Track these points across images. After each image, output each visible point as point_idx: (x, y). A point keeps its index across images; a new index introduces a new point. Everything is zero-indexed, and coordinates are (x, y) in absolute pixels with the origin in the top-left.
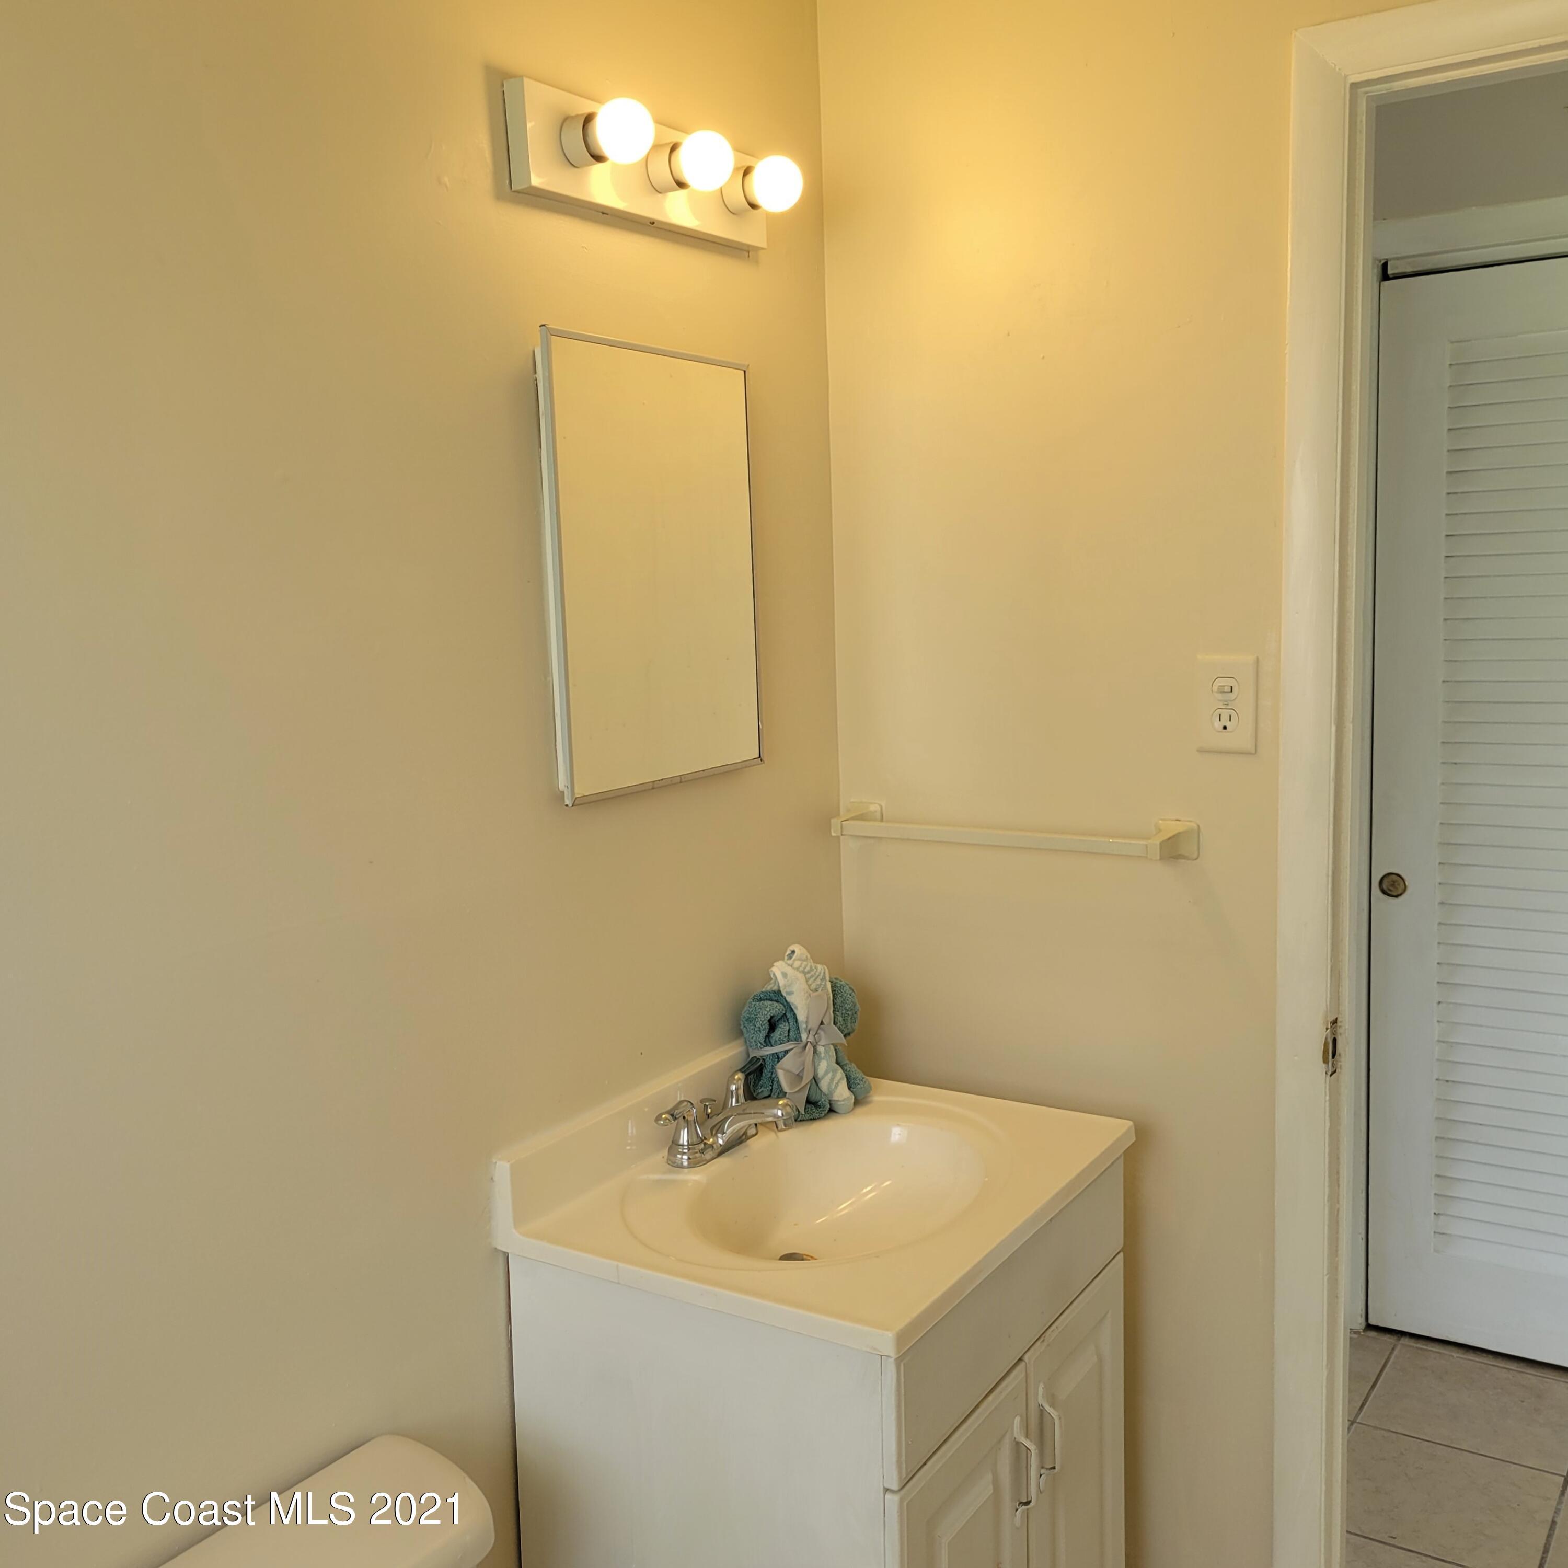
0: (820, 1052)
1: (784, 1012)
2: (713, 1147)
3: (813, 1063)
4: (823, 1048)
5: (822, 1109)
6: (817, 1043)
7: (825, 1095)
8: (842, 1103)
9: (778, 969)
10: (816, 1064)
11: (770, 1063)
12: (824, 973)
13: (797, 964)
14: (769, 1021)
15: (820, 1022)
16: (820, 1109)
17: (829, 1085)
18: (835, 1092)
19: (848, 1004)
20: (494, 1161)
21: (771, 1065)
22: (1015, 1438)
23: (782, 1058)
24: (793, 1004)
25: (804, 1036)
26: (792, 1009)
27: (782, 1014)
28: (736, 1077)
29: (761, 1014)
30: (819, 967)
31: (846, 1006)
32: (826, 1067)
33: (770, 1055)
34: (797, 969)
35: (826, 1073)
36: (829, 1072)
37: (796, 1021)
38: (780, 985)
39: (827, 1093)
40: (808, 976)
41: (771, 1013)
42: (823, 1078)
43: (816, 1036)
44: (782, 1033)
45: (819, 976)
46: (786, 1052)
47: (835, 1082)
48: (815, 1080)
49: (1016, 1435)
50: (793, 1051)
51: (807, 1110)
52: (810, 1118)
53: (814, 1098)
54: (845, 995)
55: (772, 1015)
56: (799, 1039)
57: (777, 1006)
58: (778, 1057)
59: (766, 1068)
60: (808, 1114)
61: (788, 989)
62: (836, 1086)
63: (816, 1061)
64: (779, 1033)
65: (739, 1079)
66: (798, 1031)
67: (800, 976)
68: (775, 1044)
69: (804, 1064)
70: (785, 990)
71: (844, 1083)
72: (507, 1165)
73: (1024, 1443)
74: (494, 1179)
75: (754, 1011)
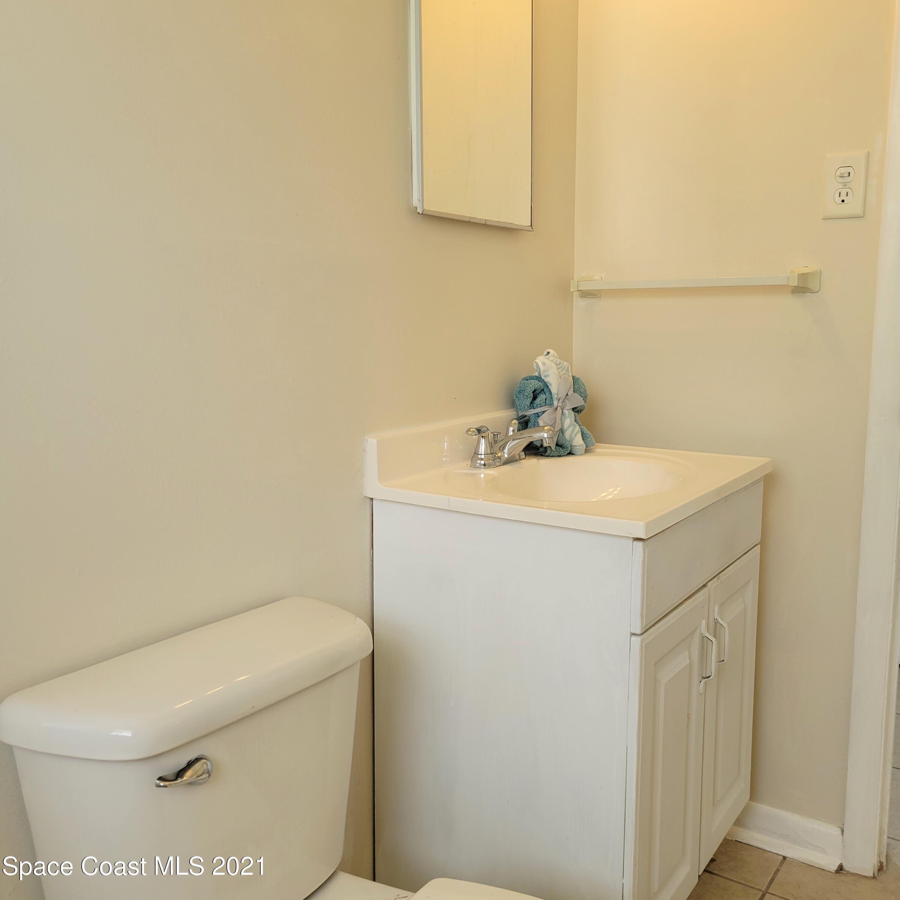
0: (565, 413)
1: (543, 388)
2: (501, 458)
3: (561, 419)
4: (568, 411)
5: (566, 449)
6: (564, 408)
7: (568, 441)
8: (578, 447)
9: (540, 360)
10: (563, 421)
11: (533, 419)
12: (568, 367)
13: (551, 358)
14: (534, 392)
15: (566, 395)
16: (565, 450)
17: (571, 436)
18: (574, 440)
19: (582, 390)
20: (366, 439)
21: (533, 420)
22: (702, 634)
23: (540, 416)
24: (549, 383)
25: (555, 403)
26: (548, 386)
27: (541, 389)
28: (513, 422)
29: (528, 387)
30: (565, 363)
31: (581, 390)
32: (569, 423)
33: (533, 414)
34: (552, 361)
35: (569, 427)
36: (571, 427)
37: (551, 393)
38: (541, 370)
39: (569, 440)
40: (559, 366)
41: (535, 387)
42: (567, 430)
43: (563, 403)
44: (541, 400)
45: (565, 368)
46: (544, 412)
47: (574, 433)
48: (562, 431)
49: (702, 632)
50: (548, 411)
51: (556, 449)
52: (558, 454)
53: (560, 443)
54: (580, 384)
55: (535, 388)
56: (552, 404)
57: (538, 383)
58: (538, 415)
59: (530, 422)
60: (557, 452)
61: (546, 374)
62: (576, 435)
63: (563, 418)
64: (539, 400)
65: (515, 423)
66: (552, 400)
67: (554, 365)
68: (536, 407)
69: (556, 419)
70: (543, 375)
71: (579, 436)
72: (375, 441)
73: (708, 637)
74: (366, 450)
75: (523, 386)
